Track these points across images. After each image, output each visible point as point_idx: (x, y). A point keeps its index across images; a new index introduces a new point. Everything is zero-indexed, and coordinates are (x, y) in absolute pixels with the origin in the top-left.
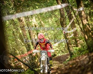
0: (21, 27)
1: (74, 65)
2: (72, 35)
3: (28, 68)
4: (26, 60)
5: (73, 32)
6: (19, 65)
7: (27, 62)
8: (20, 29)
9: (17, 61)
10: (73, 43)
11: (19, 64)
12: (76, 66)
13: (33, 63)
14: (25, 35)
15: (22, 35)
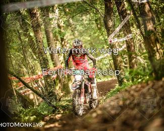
0: (32, 27)
1: (128, 102)
2: (123, 47)
3: (42, 101)
4: (39, 86)
5: (126, 41)
6: (25, 94)
7: (40, 89)
8: (31, 30)
9: (22, 86)
10: (125, 60)
11: (25, 92)
12: (130, 103)
13: (51, 93)
14: (40, 41)
15: (35, 41)
